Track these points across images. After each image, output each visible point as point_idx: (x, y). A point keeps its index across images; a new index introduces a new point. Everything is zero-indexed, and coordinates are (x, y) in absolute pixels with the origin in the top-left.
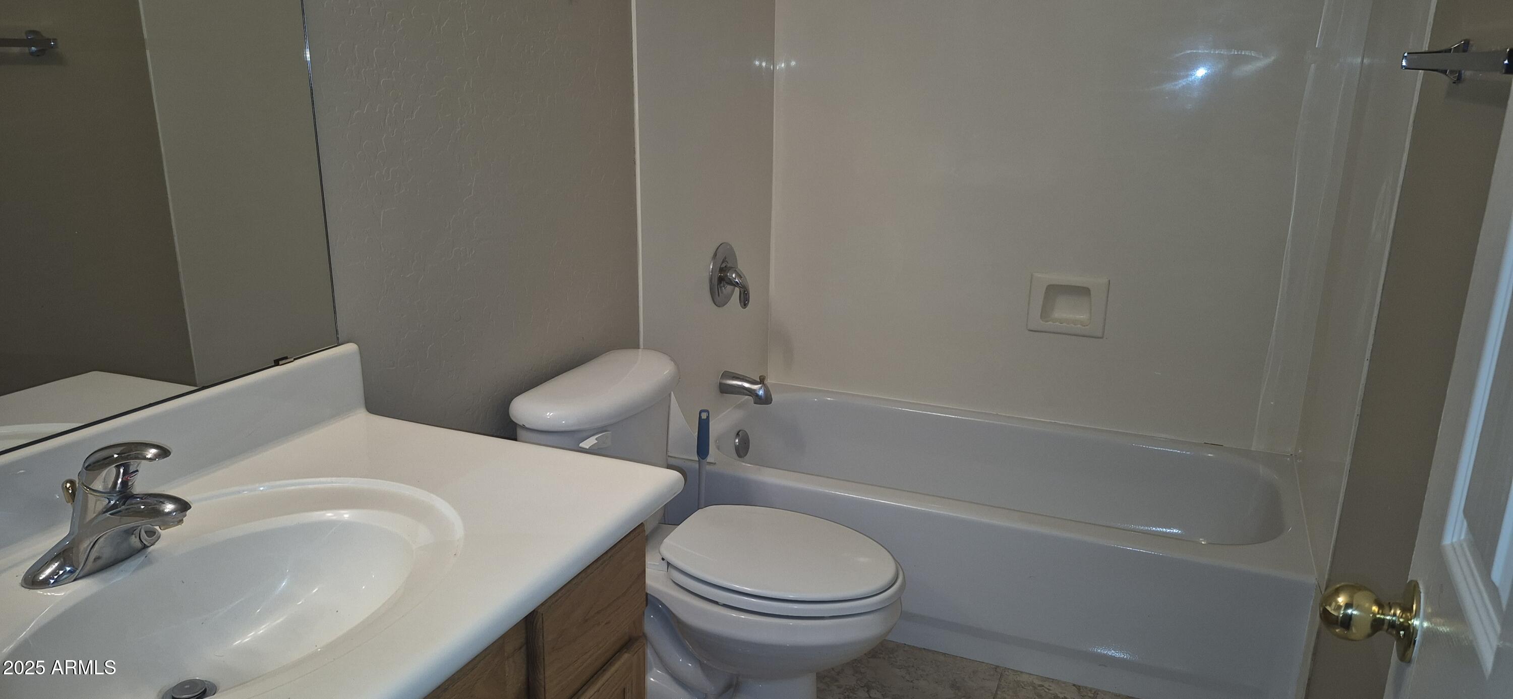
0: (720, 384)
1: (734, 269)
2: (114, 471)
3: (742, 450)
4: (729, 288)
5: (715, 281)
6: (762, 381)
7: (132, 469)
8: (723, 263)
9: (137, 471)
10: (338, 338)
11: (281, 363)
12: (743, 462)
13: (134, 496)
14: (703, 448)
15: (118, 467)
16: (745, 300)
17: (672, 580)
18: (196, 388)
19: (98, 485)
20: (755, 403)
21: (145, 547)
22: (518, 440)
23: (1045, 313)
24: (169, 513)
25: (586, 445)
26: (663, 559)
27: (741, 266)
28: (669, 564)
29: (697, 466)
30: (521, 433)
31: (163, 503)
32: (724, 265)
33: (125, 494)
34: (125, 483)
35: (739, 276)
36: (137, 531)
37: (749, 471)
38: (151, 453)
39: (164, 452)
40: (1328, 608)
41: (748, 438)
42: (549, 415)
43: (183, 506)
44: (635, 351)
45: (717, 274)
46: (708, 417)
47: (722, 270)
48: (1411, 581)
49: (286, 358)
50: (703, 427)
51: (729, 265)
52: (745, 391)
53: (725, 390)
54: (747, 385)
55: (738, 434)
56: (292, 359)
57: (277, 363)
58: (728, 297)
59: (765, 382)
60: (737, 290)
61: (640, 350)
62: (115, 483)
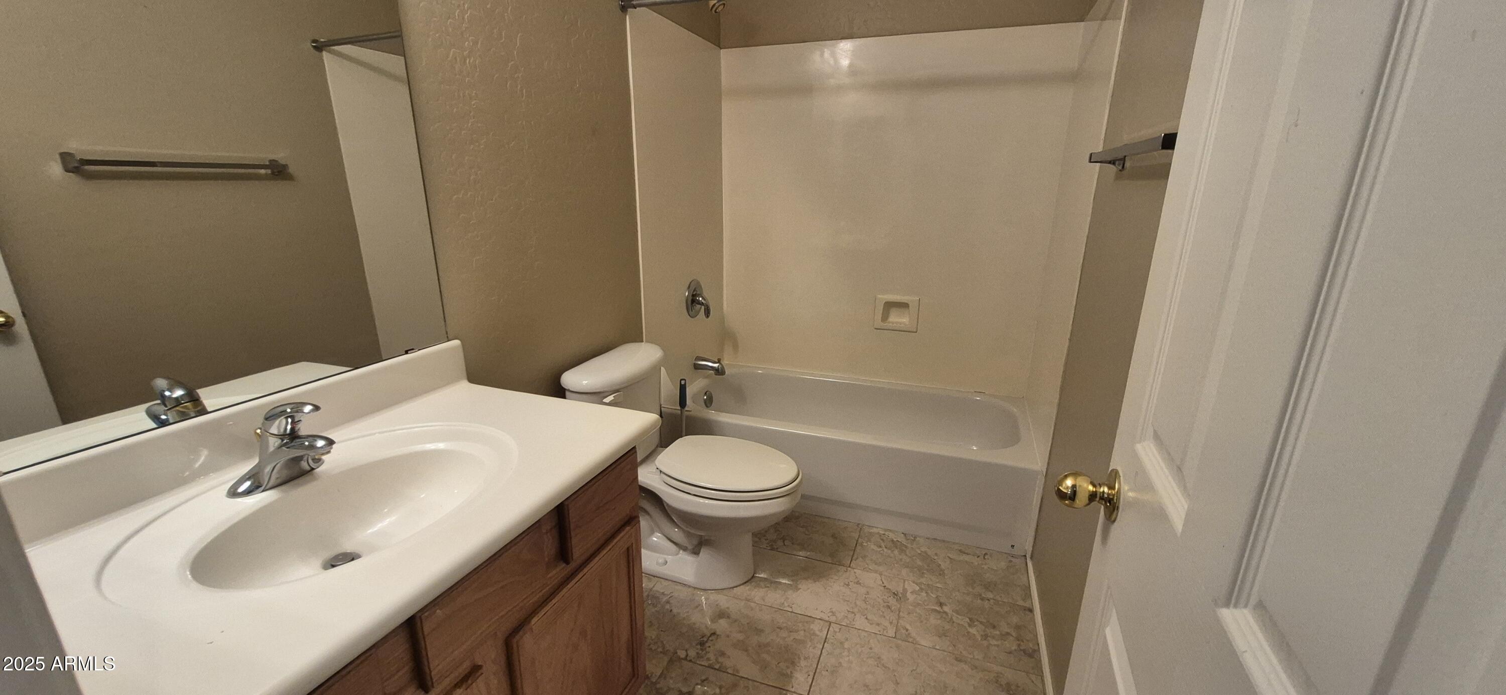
0: (694, 364)
1: (700, 295)
2: (284, 421)
3: (709, 402)
4: (698, 306)
5: (690, 302)
6: (719, 361)
7: (296, 420)
8: (694, 291)
9: (300, 421)
10: (447, 337)
11: (409, 352)
12: (710, 410)
13: (299, 437)
14: (683, 402)
15: (287, 418)
16: (707, 313)
17: (664, 482)
18: (352, 368)
19: (274, 430)
20: (716, 375)
21: (313, 469)
22: (567, 397)
23: (885, 318)
24: (322, 447)
25: (607, 400)
26: (657, 469)
27: (705, 294)
28: (661, 471)
29: (679, 412)
30: (567, 393)
31: (316, 440)
32: (694, 293)
33: (293, 436)
34: (293, 429)
35: (703, 298)
36: (305, 458)
37: (713, 415)
38: (308, 408)
39: (317, 408)
40: (1060, 488)
41: (712, 396)
42: (585, 382)
43: (330, 442)
44: (641, 343)
45: (690, 298)
46: (685, 383)
47: (693, 295)
48: (1113, 470)
49: (413, 349)
50: (683, 389)
51: (698, 293)
52: (709, 368)
53: (697, 367)
54: (710, 364)
55: (706, 393)
56: (417, 350)
57: (407, 352)
58: (698, 312)
59: (721, 362)
60: (703, 307)
61: (643, 343)
62: (286, 429)
